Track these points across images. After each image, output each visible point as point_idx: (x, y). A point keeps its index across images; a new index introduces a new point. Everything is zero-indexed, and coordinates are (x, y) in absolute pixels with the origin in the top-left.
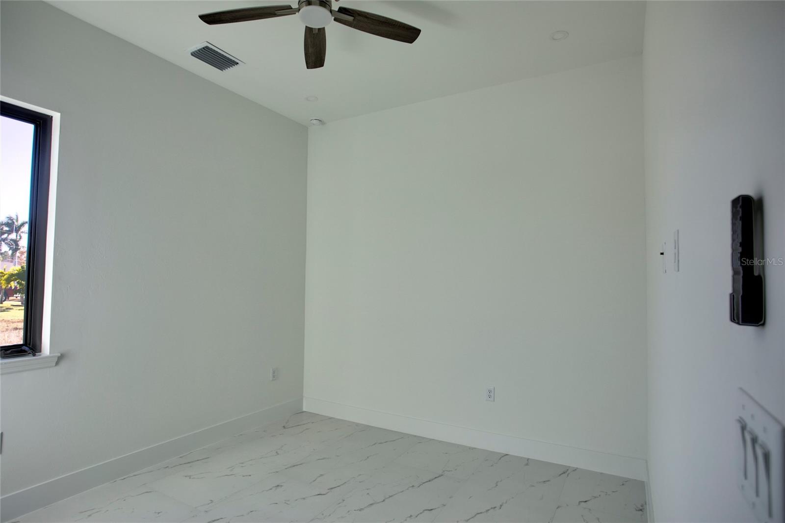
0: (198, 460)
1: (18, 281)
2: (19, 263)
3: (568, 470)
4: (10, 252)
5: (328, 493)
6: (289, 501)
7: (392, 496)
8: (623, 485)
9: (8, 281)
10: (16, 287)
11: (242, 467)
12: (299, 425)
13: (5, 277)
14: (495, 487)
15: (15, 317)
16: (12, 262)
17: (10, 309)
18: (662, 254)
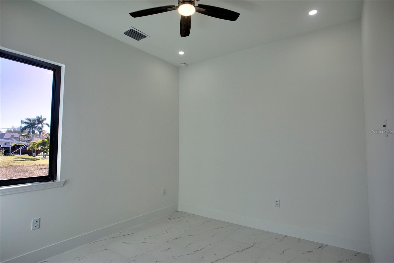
0: (128, 234)
1: (41, 147)
2: (42, 138)
3: (322, 246)
4: (38, 133)
5: (194, 253)
6: (175, 257)
7: (228, 256)
8: (356, 255)
9: (38, 146)
10: (41, 149)
11: (150, 238)
12: (177, 218)
13: (37, 144)
14: (283, 253)
15: (41, 163)
16: (39, 137)
17: (39, 159)
18: (384, 126)
